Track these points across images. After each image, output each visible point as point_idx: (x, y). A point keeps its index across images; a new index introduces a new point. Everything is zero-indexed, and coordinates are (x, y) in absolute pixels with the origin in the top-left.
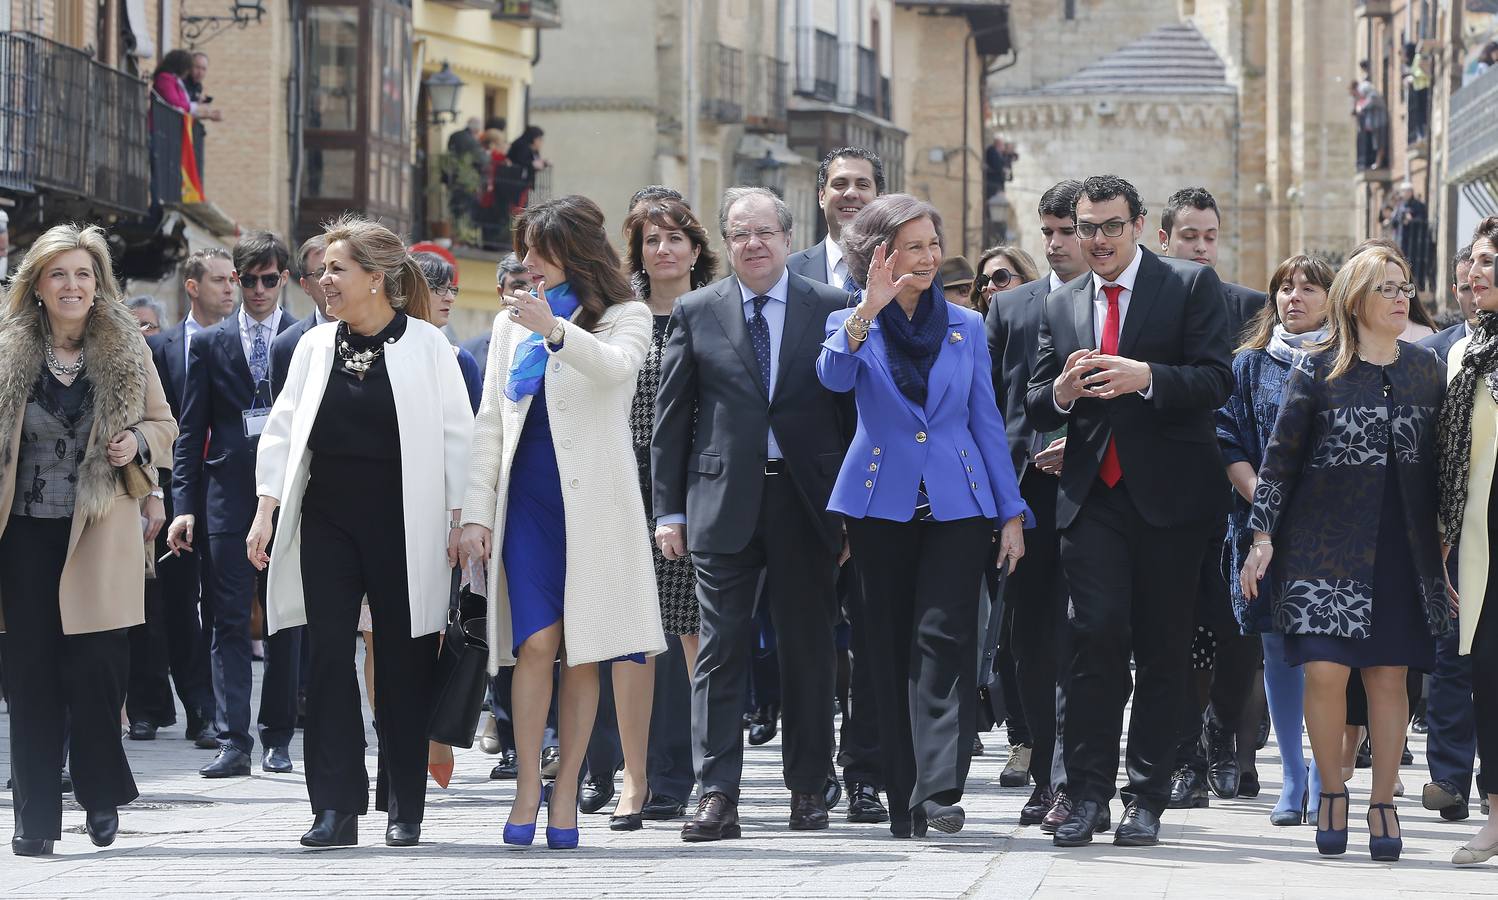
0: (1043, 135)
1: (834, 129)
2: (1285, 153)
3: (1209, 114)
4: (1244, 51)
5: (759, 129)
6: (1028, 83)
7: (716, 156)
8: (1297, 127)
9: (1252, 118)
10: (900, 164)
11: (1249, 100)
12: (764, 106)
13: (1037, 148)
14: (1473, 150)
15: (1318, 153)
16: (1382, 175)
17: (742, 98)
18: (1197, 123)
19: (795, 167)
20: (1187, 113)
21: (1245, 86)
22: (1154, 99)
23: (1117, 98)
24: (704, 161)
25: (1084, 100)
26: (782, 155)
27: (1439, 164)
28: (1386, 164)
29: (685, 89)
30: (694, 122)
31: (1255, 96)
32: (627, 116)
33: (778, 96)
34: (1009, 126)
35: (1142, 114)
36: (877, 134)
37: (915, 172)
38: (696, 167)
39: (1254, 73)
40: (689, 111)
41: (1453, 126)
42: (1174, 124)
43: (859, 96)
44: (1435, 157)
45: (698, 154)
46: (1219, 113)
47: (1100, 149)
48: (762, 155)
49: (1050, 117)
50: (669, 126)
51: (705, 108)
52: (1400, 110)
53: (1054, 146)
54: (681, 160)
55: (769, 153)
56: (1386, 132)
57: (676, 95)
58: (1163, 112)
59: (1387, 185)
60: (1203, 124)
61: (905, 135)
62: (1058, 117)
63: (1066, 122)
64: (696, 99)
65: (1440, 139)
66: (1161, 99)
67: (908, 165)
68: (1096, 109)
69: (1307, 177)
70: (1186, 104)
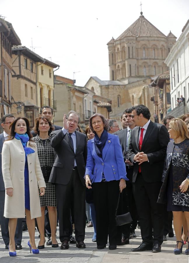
5: (82, 123)
6: (114, 115)
12: (82, 120)
33: (84, 119)
49: (117, 119)
52: (159, 116)
56: (158, 119)
62: (118, 119)
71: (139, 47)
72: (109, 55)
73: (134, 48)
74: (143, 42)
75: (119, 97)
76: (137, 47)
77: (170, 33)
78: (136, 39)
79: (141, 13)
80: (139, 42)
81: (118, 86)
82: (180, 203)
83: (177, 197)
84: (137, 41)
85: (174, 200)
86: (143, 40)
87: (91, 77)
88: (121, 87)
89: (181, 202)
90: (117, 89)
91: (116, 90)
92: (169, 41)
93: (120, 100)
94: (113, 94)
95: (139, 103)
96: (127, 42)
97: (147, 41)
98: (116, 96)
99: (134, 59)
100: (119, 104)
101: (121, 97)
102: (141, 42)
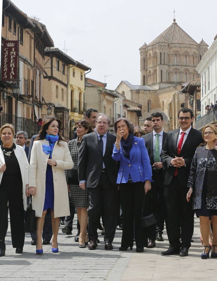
4: (170, 115)
9: (171, 124)
11: (170, 122)
21: (170, 120)
39: (171, 118)
41: (195, 125)
46: (167, 123)
48: (111, 129)
71: (171, 53)
72: (141, 59)
73: (165, 54)
74: (175, 49)
75: (149, 102)
76: (169, 54)
77: (203, 41)
78: (169, 45)
79: (174, 20)
80: (171, 48)
81: (149, 91)
82: (213, 207)
83: (211, 201)
84: (169, 47)
85: (207, 204)
86: (175, 47)
87: (122, 82)
88: (152, 92)
89: (215, 206)
91: (147, 95)
92: (201, 48)
93: (150, 105)
94: (144, 99)
95: (169, 108)
96: (159, 48)
97: (179, 48)
98: (146, 101)
99: (166, 65)
100: (150, 109)
101: (152, 103)
102: (173, 48)
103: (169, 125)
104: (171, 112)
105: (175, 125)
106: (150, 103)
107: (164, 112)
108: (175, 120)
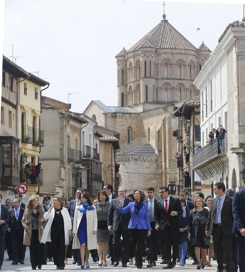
0: (125, 162)
1: (90, 162)
2: (165, 165)
3: (153, 159)
4: (158, 148)
5: (77, 163)
6: (122, 154)
7: (70, 167)
8: (167, 160)
9: (160, 159)
10: (101, 168)
11: (159, 156)
12: (78, 159)
13: (124, 165)
14: (197, 164)
15: (171, 165)
16: (181, 168)
17: (74, 157)
18: (150, 160)
19: (83, 169)
20: (149, 158)
21: (159, 153)
22: (143, 156)
23: (137, 156)
24: (68, 168)
25: (131, 156)
26: (81, 167)
27: (191, 166)
28: (182, 166)
29: (65, 156)
30: (66, 162)
31: (160, 155)
32: (55, 161)
33: (80, 157)
34: (119, 161)
35: (141, 159)
36: (97, 163)
37: (103, 169)
38: (67, 169)
39: (160, 151)
40: (66, 160)
41: (193, 160)
42: (147, 160)
43: (94, 157)
44: (190, 165)
45: (67, 167)
46: (154, 158)
47: (134, 165)
48: (78, 167)
49: (126, 159)
50: (62, 162)
51: (68, 159)
52: (184, 157)
53: (127, 164)
54: (64, 168)
55: (79, 166)
56: (182, 161)
57: (63, 157)
58: (145, 158)
59: (182, 170)
60: (152, 160)
61: (102, 163)
63: (129, 160)
64: (67, 158)
65: (191, 162)
66: (145, 156)
67: (102, 168)
68: (134, 158)
69: (169, 169)
70: (149, 157)
71: (160, 62)
72: (118, 70)
73: (152, 62)
74: (165, 56)
75: (130, 129)
76: (157, 63)
77: (203, 44)
78: (156, 51)
79: (164, 16)
80: (159, 55)
81: (129, 115)
84: (157, 54)
86: (165, 53)
87: (92, 101)
88: (133, 115)
90: (128, 118)
91: (127, 120)
92: (201, 55)
93: (132, 133)
94: (122, 126)
95: (157, 138)
96: (144, 55)
97: (171, 54)
98: (126, 128)
99: (152, 78)
100: (130, 139)
101: (133, 130)
102: (163, 55)
103: (157, 160)
104: (159, 143)
105: (165, 161)
106: (132, 130)
107: (150, 143)
108: (165, 154)
